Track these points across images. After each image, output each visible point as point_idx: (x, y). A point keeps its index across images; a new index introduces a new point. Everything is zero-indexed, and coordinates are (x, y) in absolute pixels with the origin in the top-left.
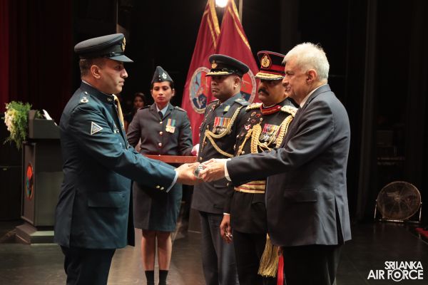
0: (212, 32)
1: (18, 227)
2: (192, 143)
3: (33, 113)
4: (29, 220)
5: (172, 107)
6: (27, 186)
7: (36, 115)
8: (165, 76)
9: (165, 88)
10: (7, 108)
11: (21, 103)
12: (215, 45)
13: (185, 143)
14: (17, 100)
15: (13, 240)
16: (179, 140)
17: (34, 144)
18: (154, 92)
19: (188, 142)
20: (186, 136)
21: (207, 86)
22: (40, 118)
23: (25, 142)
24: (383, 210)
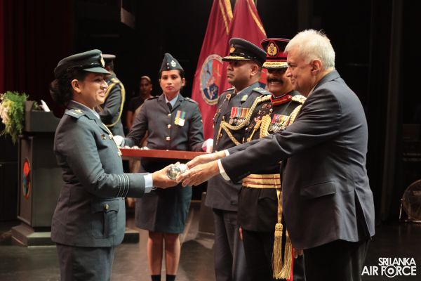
0: (224, 17)
1: (14, 228)
2: (203, 138)
3: (29, 104)
4: (26, 221)
5: (182, 98)
6: (24, 183)
7: (33, 106)
8: (174, 63)
9: (174, 77)
10: (2, 98)
11: (17, 94)
12: (228, 31)
13: (196, 137)
14: (13, 91)
15: (9, 242)
16: (189, 134)
17: (31, 138)
18: (163, 81)
19: (199, 136)
20: (197, 130)
21: (219, 75)
22: (38, 109)
23: (21, 136)
24: (409, 210)
